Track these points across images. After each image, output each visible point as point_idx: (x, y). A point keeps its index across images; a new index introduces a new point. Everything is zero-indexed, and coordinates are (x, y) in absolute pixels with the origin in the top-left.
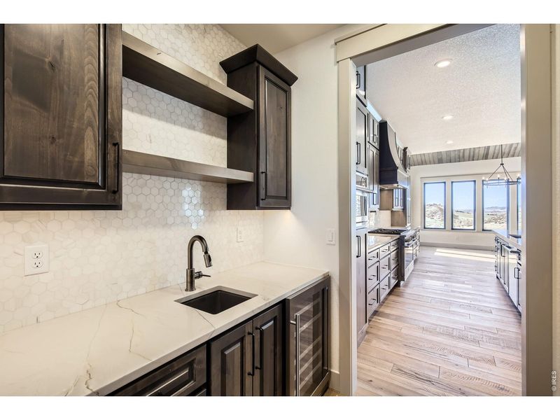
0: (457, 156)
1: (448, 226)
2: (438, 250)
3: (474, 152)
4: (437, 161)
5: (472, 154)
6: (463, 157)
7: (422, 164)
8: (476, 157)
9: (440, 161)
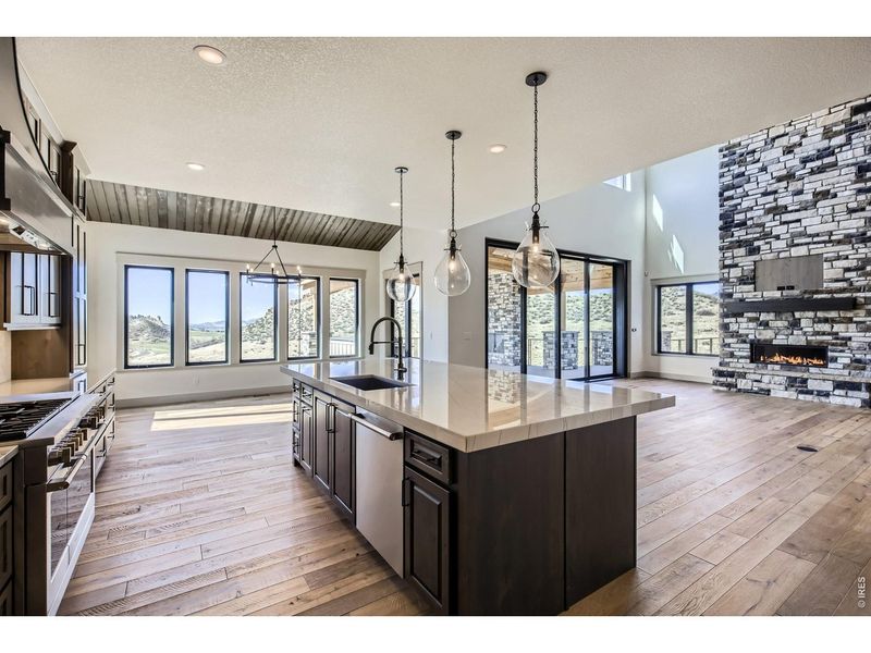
0: (198, 220)
1: (179, 360)
2: (159, 414)
3: (228, 218)
4: (155, 220)
5: (225, 221)
6: (210, 223)
7: (121, 221)
8: (230, 230)
9: (163, 222)
